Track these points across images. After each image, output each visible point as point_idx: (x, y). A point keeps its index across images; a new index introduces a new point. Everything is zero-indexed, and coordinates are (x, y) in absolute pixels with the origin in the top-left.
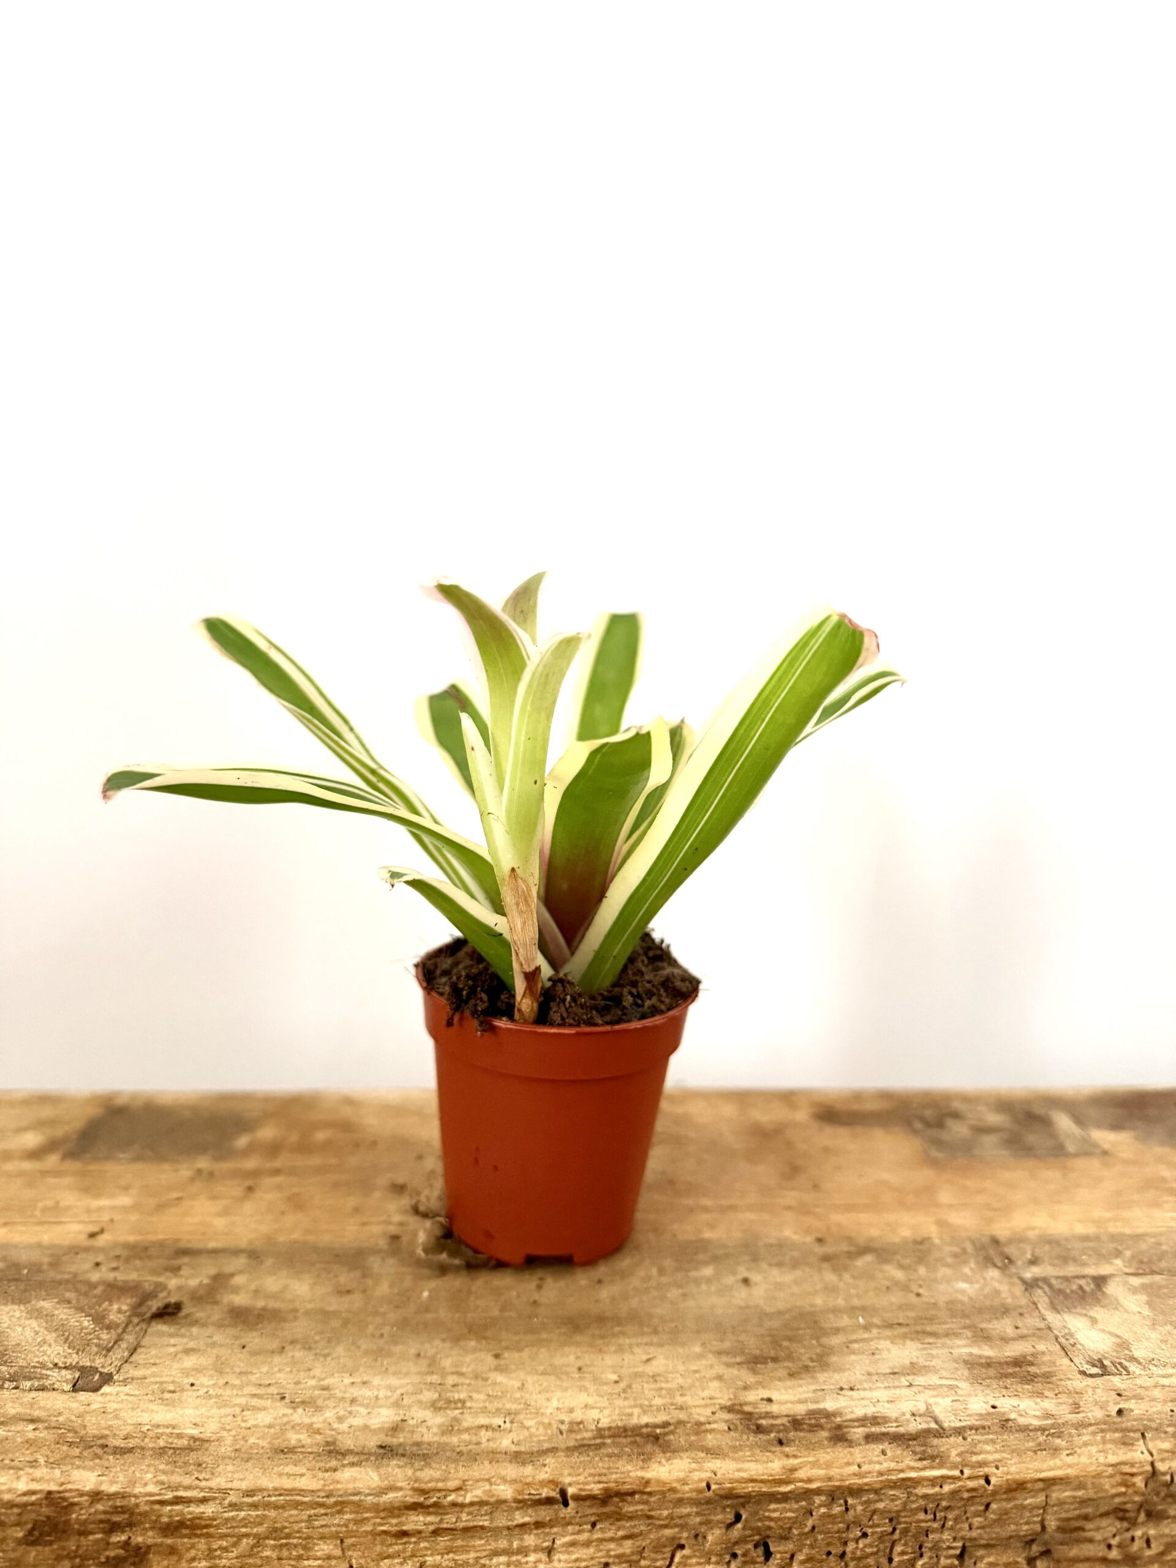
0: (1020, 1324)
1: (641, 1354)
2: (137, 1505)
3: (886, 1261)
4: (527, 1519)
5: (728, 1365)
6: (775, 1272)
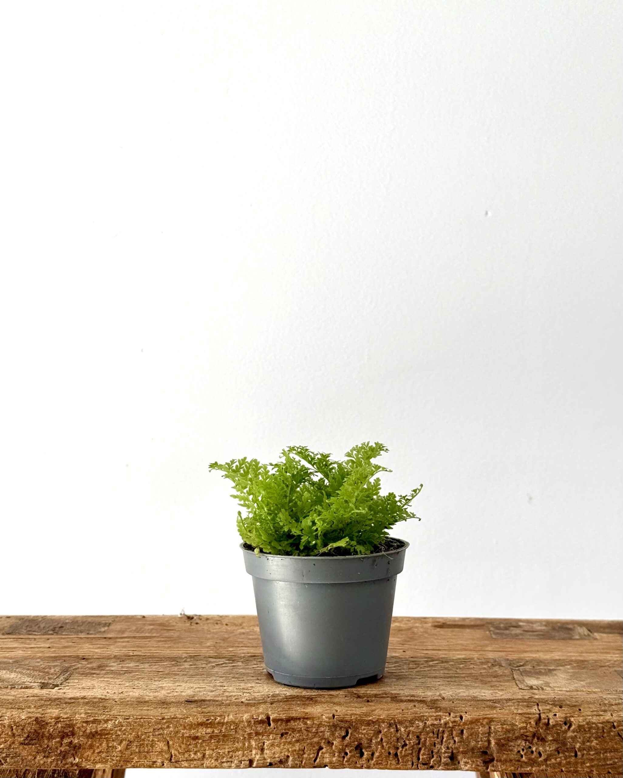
2: (76, 723)
4: (252, 731)
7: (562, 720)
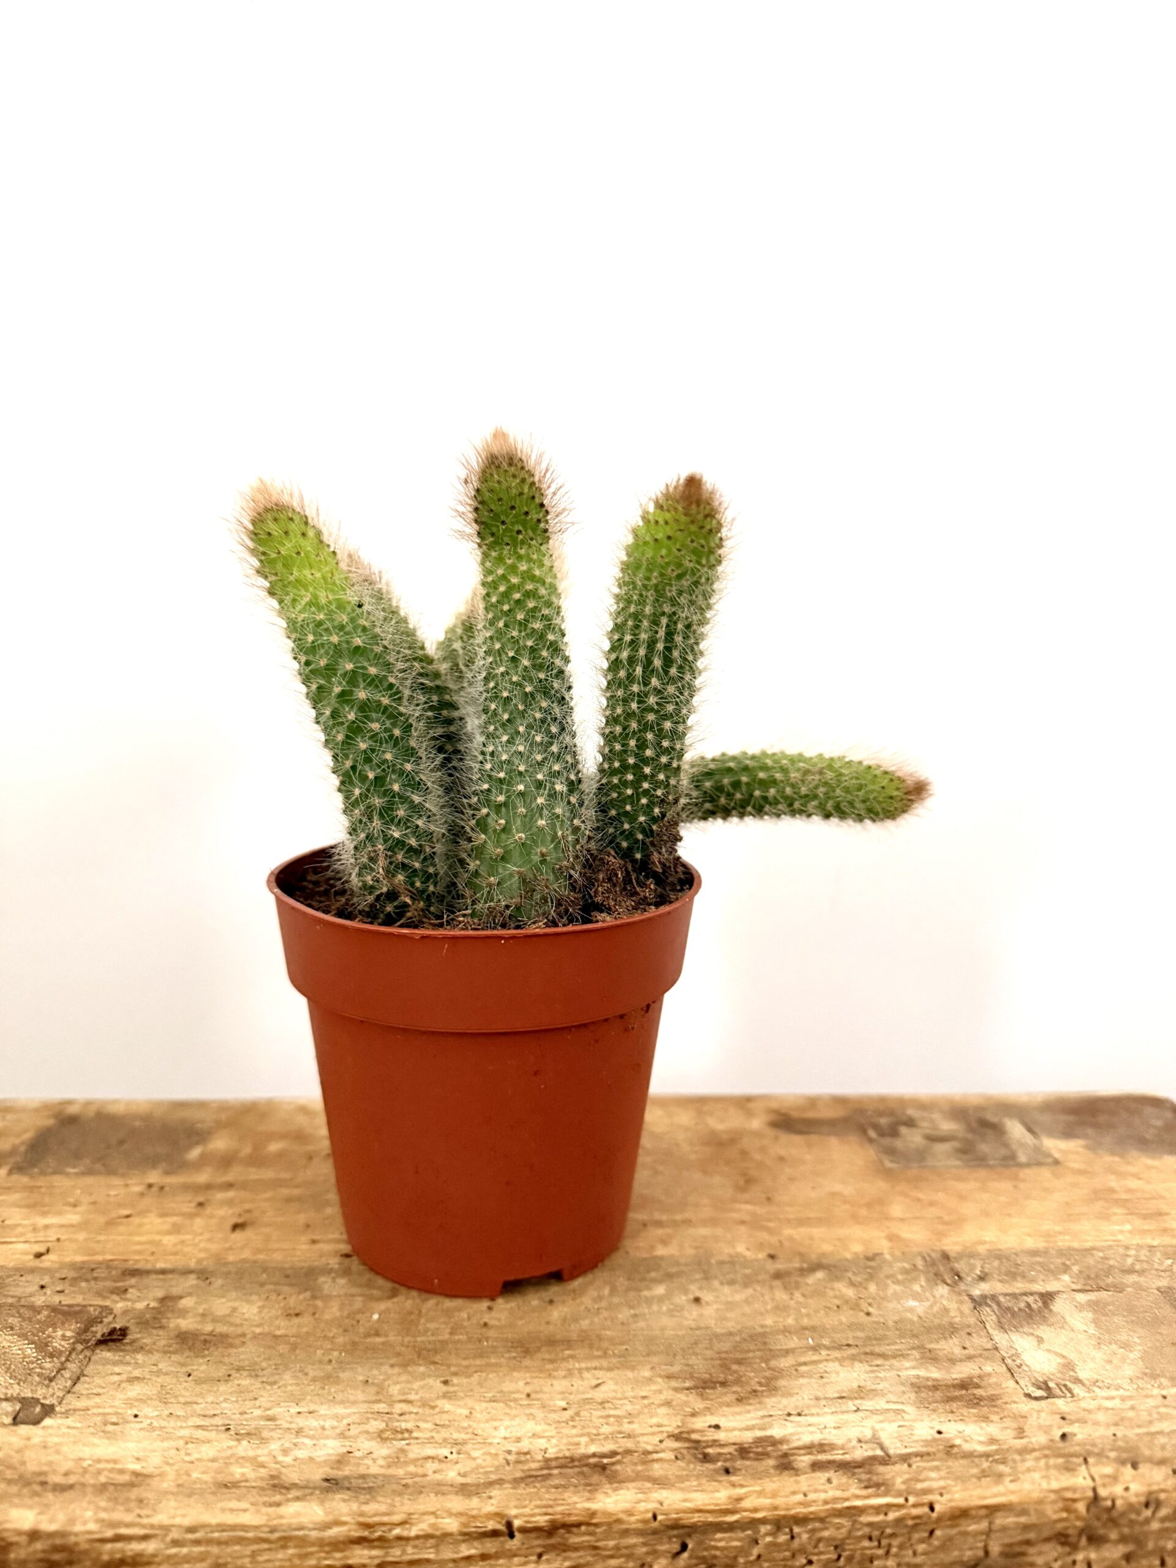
0: (967, 1345)
1: (590, 1379)
2: (77, 1543)
3: (838, 1279)
4: (473, 1552)
5: (676, 1390)
6: (726, 1289)
7: (1143, 1499)
